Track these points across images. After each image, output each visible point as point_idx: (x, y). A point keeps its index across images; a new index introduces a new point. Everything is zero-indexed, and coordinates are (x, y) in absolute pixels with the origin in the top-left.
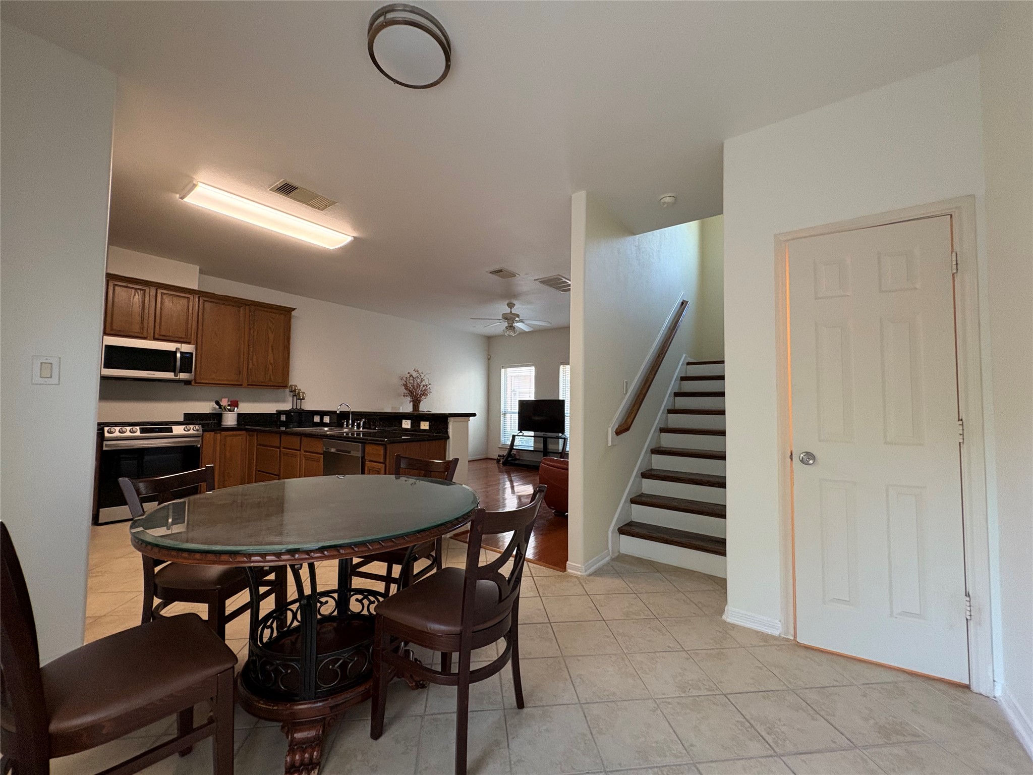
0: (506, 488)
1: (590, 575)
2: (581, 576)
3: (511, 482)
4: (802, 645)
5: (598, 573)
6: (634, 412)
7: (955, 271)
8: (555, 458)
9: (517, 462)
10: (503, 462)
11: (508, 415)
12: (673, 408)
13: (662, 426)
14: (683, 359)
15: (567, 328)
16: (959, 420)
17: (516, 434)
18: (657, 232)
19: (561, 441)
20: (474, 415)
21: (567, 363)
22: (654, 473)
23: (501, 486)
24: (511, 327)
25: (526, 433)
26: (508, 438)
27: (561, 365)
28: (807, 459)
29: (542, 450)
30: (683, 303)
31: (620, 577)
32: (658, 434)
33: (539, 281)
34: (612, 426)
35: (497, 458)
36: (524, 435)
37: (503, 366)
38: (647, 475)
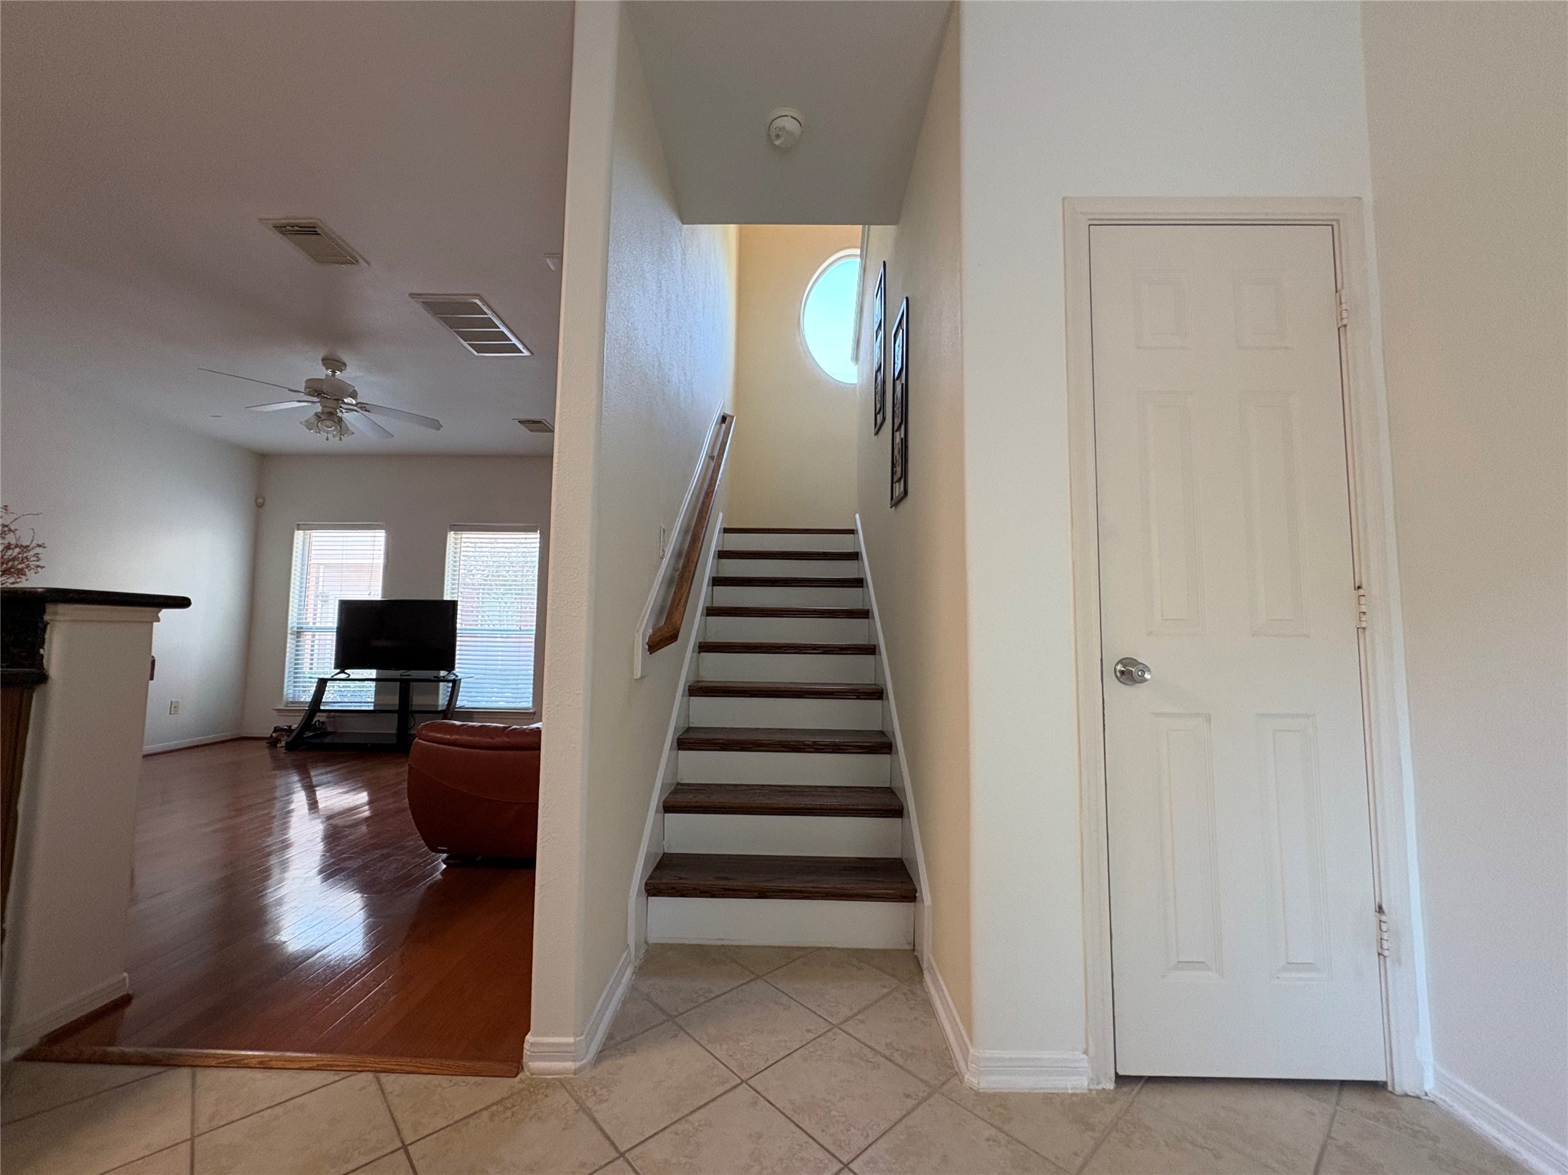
1: (599, 1057)
2: (577, 1071)
3: (310, 790)
5: (617, 1039)
6: (684, 599)
8: (430, 722)
9: (327, 740)
10: (287, 743)
11: (310, 638)
13: (702, 640)
14: (720, 522)
16: (1356, 589)
17: (327, 676)
19: (444, 689)
20: (183, 603)
22: (700, 736)
23: (278, 805)
24: (331, 418)
25: (355, 673)
26: (303, 687)
27: (451, 530)
28: (1140, 673)
29: (397, 708)
30: (724, 419)
31: (682, 1032)
32: (696, 654)
33: (422, 302)
34: (641, 631)
35: (269, 736)
36: (350, 677)
37: (298, 525)
38: (691, 743)
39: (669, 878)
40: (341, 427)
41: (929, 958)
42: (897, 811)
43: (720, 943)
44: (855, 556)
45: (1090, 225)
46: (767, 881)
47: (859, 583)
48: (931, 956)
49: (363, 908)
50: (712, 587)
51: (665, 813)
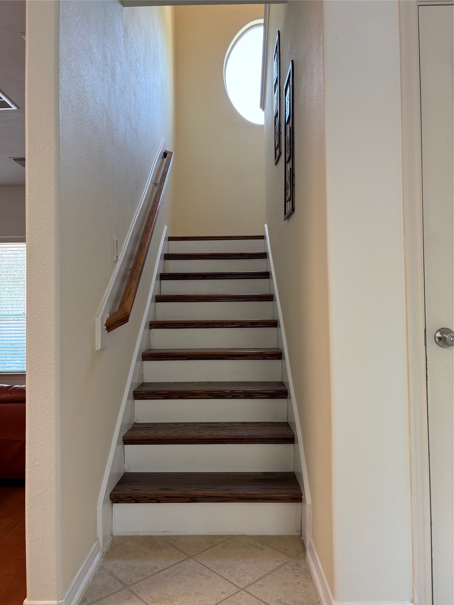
12: (160, 295)
13: (152, 320)
14: (166, 231)
22: (150, 389)
28: (451, 339)
30: (165, 155)
31: (134, 596)
32: (147, 330)
34: (100, 316)
38: (143, 394)
39: (127, 490)
41: (310, 541)
42: (291, 440)
43: (165, 534)
44: (264, 256)
45: (419, 6)
46: (196, 490)
47: (266, 275)
48: (311, 540)
50: (160, 281)
51: (124, 444)
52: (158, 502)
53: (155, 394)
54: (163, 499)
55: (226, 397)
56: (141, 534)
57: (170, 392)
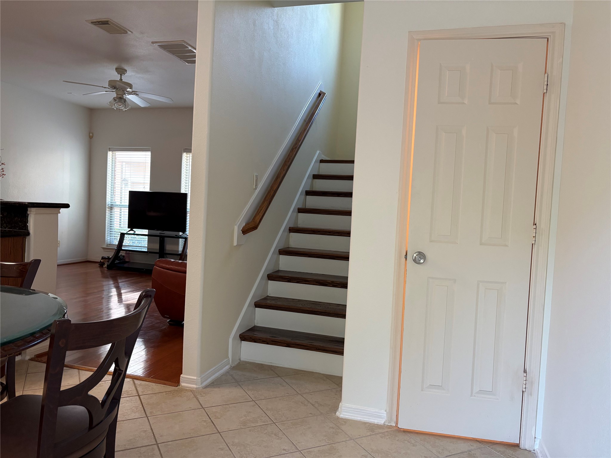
0: (111, 296)
1: (206, 387)
2: (196, 388)
3: (118, 289)
4: (402, 430)
5: (216, 384)
6: (264, 209)
7: (545, 91)
8: (172, 260)
9: (126, 265)
10: (107, 265)
11: (116, 211)
12: (304, 207)
13: (292, 226)
14: (317, 155)
15: (190, 109)
16: (534, 225)
17: (125, 232)
18: (298, 9)
19: (181, 241)
20: (67, 206)
21: (189, 150)
22: (280, 274)
23: (105, 293)
24: (120, 99)
25: (138, 231)
26: (115, 237)
27: (184, 152)
28: (419, 259)
29: (158, 251)
30: (320, 94)
31: (239, 386)
32: (287, 233)
33: (158, 45)
34: (238, 225)
35: (100, 261)
36: (136, 233)
37: (109, 148)
38: (274, 277)
39: (251, 334)
40: (125, 106)
43: (270, 364)
49: (144, 349)
50: (305, 196)
51: (256, 307)
52: (268, 344)
53: (282, 278)
54: (271, 342)
55: (328, 285)
56: (257, 362)
57: (291, 277)
